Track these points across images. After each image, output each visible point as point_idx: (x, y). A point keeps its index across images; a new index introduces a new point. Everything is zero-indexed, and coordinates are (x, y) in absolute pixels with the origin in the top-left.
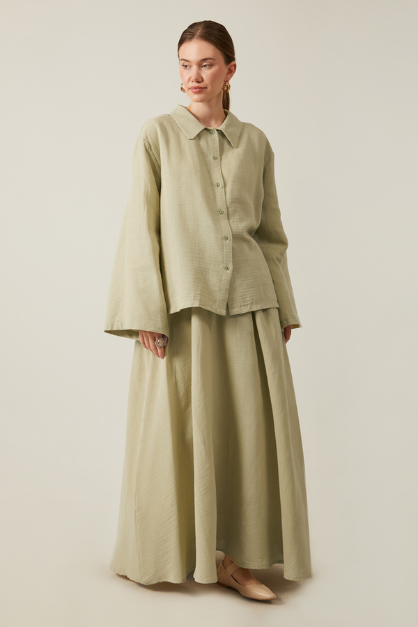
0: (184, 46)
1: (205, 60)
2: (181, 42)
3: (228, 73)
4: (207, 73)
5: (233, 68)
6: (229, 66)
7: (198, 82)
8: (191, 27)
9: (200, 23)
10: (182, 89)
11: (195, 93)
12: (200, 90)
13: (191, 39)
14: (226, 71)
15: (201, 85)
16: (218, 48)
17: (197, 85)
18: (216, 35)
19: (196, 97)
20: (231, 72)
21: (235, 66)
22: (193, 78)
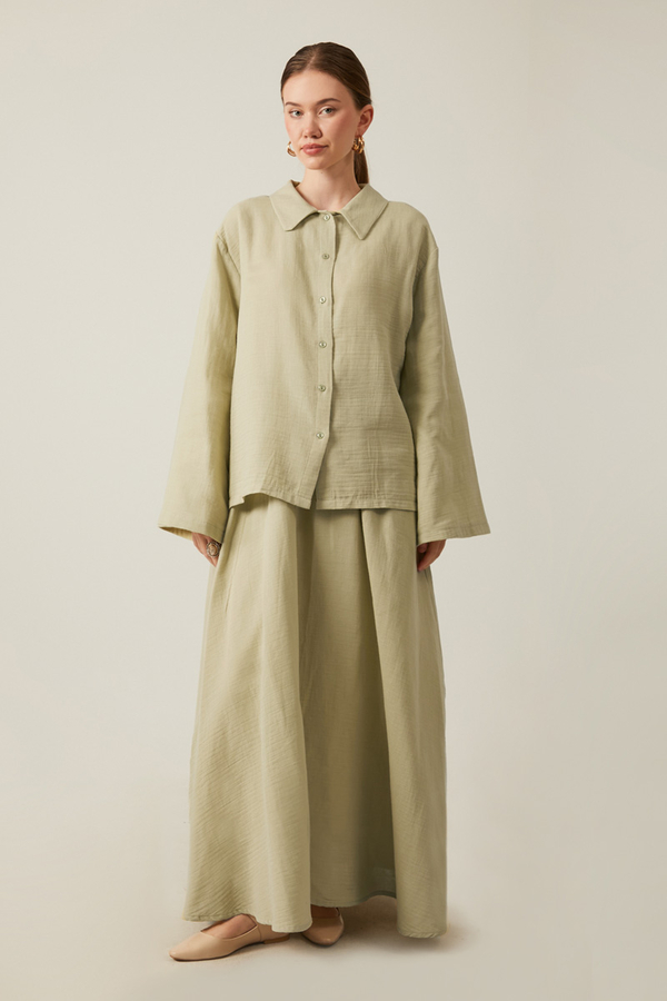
0: (291, 82)
1: (323, 102)
2: (286, 76)
3: (361, 124)
4: (328, 124)
5: (368, 115)
6: (362, 112)
7: (315, 137)
8: (300, 52)
9: (315, 46)
10: (289, 150)
11: (311, 154)
12: (318, 150)
13: (300, 70)
14: (358, 119)
15: (320, 142)
16: (344, 84)
17: (312, 141)
18: (341, 64)
19: (313, 161)
20: (366, 121)
21: (371, 111)
22: (307, 132)
